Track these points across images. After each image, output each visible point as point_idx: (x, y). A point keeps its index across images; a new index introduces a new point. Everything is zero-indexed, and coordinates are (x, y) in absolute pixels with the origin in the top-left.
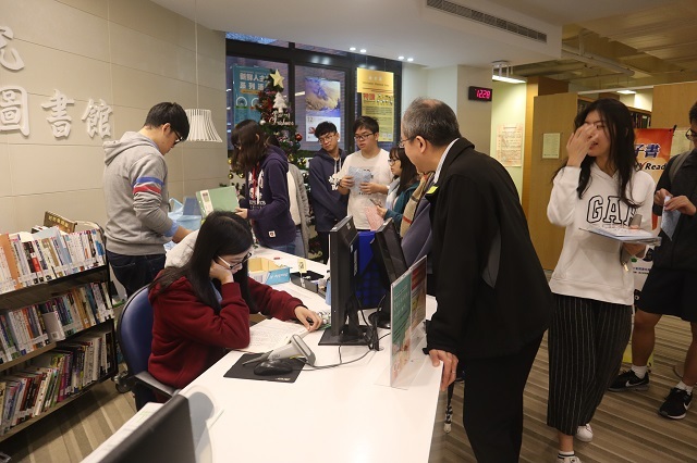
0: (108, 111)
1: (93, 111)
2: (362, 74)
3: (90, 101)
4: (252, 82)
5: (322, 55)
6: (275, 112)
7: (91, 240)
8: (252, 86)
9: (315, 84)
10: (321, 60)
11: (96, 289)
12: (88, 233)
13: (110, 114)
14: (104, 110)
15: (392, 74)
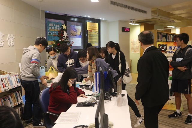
0: (13, 38)
1: (10, 38)
2: (88, 24)
3: (9, 35)
4: (53, 27)
5: (74, 17)
6: (64, 37)
7: (16, 78)
8: (53, 28)
9: (73, 27)
10: (74, 19)
11: (18, 94)
12: (16, 76)
13: (14, 39)
14: (12, 38)
15: (98, 24)
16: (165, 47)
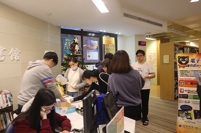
0: (19, 52)
1: (13, 52)
2: (104, 38)
3: (12, 49)
4: (69, 41)
5: (92, 33)
8: (69, 43)
9: (89, 42)
10: (92, 34)
13: (20, 53)
14: (17, 52)
15: (114, 38)
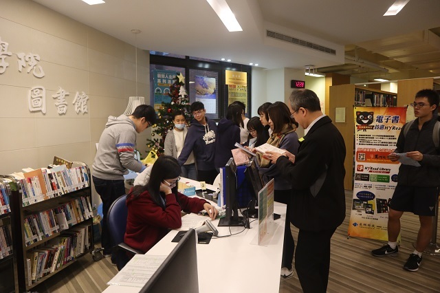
0: (87, 98)
1: (79, 98)
2: (228, 74)
3: (77, 93)
4: (165, 79)
5: (204, 62)
6: (180, 98)
7: (81, 172)
8: (164, 81)
9: (201, 80)
10: (204, 65)
11: (84, 201)
12: (80, 168)
13: (88, 100)
14: (85, 98)
15: (246, 73)
16: (368, 117)
